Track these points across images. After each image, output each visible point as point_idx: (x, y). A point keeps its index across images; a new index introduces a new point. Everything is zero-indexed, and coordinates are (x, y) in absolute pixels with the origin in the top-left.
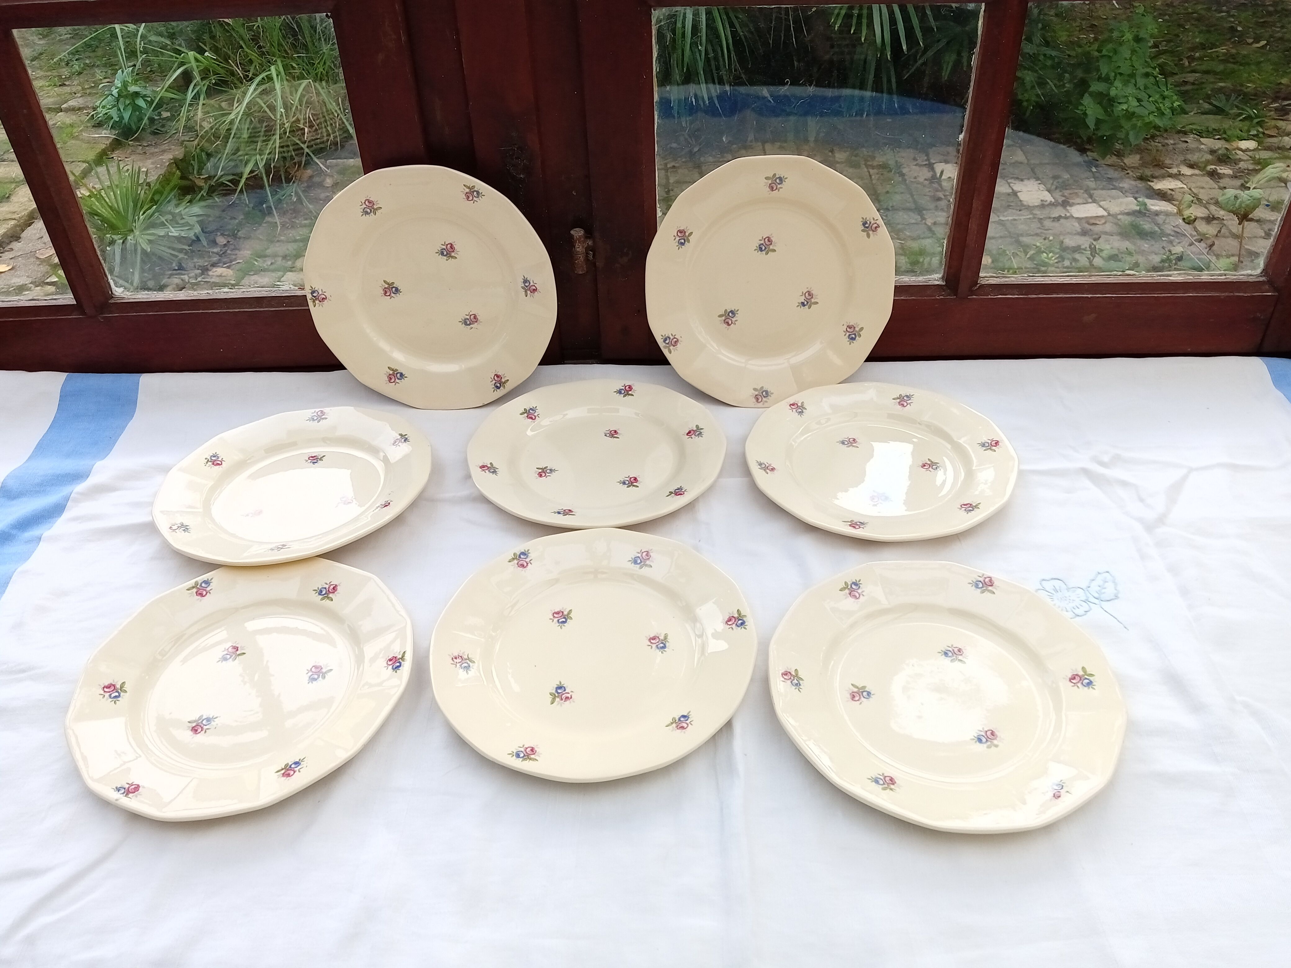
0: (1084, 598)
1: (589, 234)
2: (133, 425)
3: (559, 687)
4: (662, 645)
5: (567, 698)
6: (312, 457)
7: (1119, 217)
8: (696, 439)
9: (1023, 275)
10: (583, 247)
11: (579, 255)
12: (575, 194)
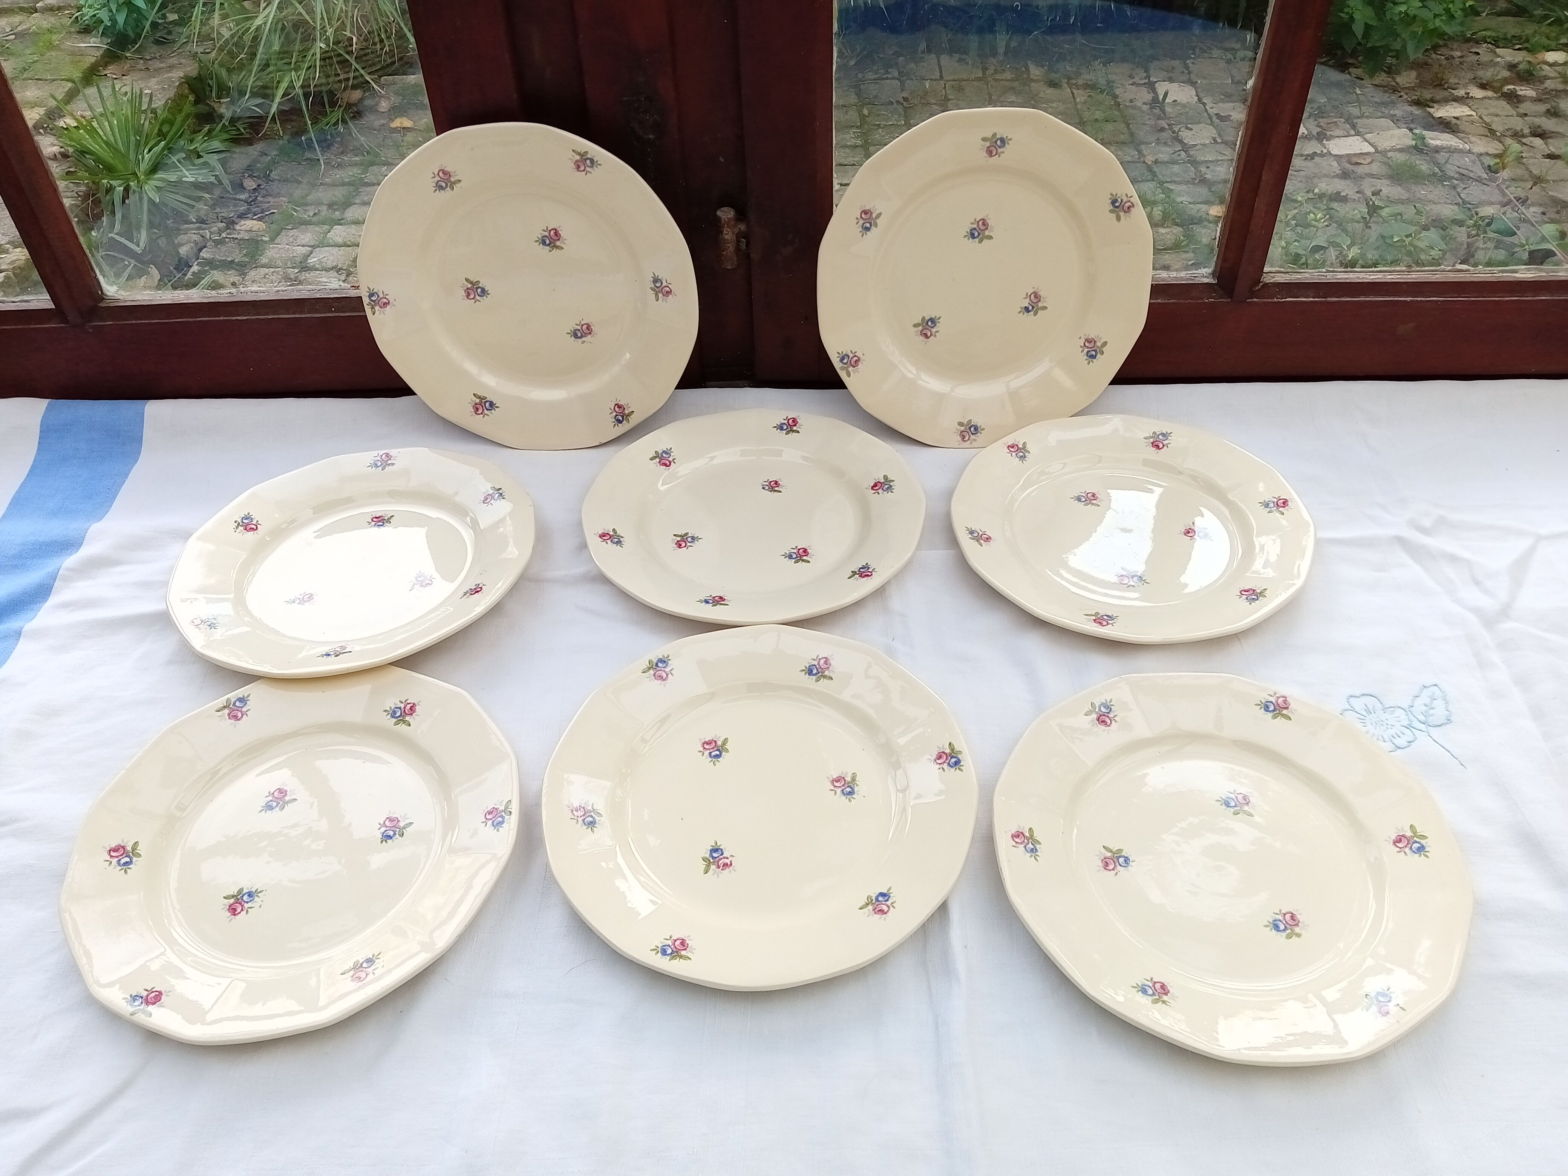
0: (1406, 723)
1: (741, 215)
2: (138, 471)
3: (715, 850)
4: (849, 789)
5: (725, 865)
6: (376, 518)
7: (1390, 154)
8: (884, 496)
9: (1321, 270)
10: (733, 233)
11: (728, 245)
12: (723, 160)
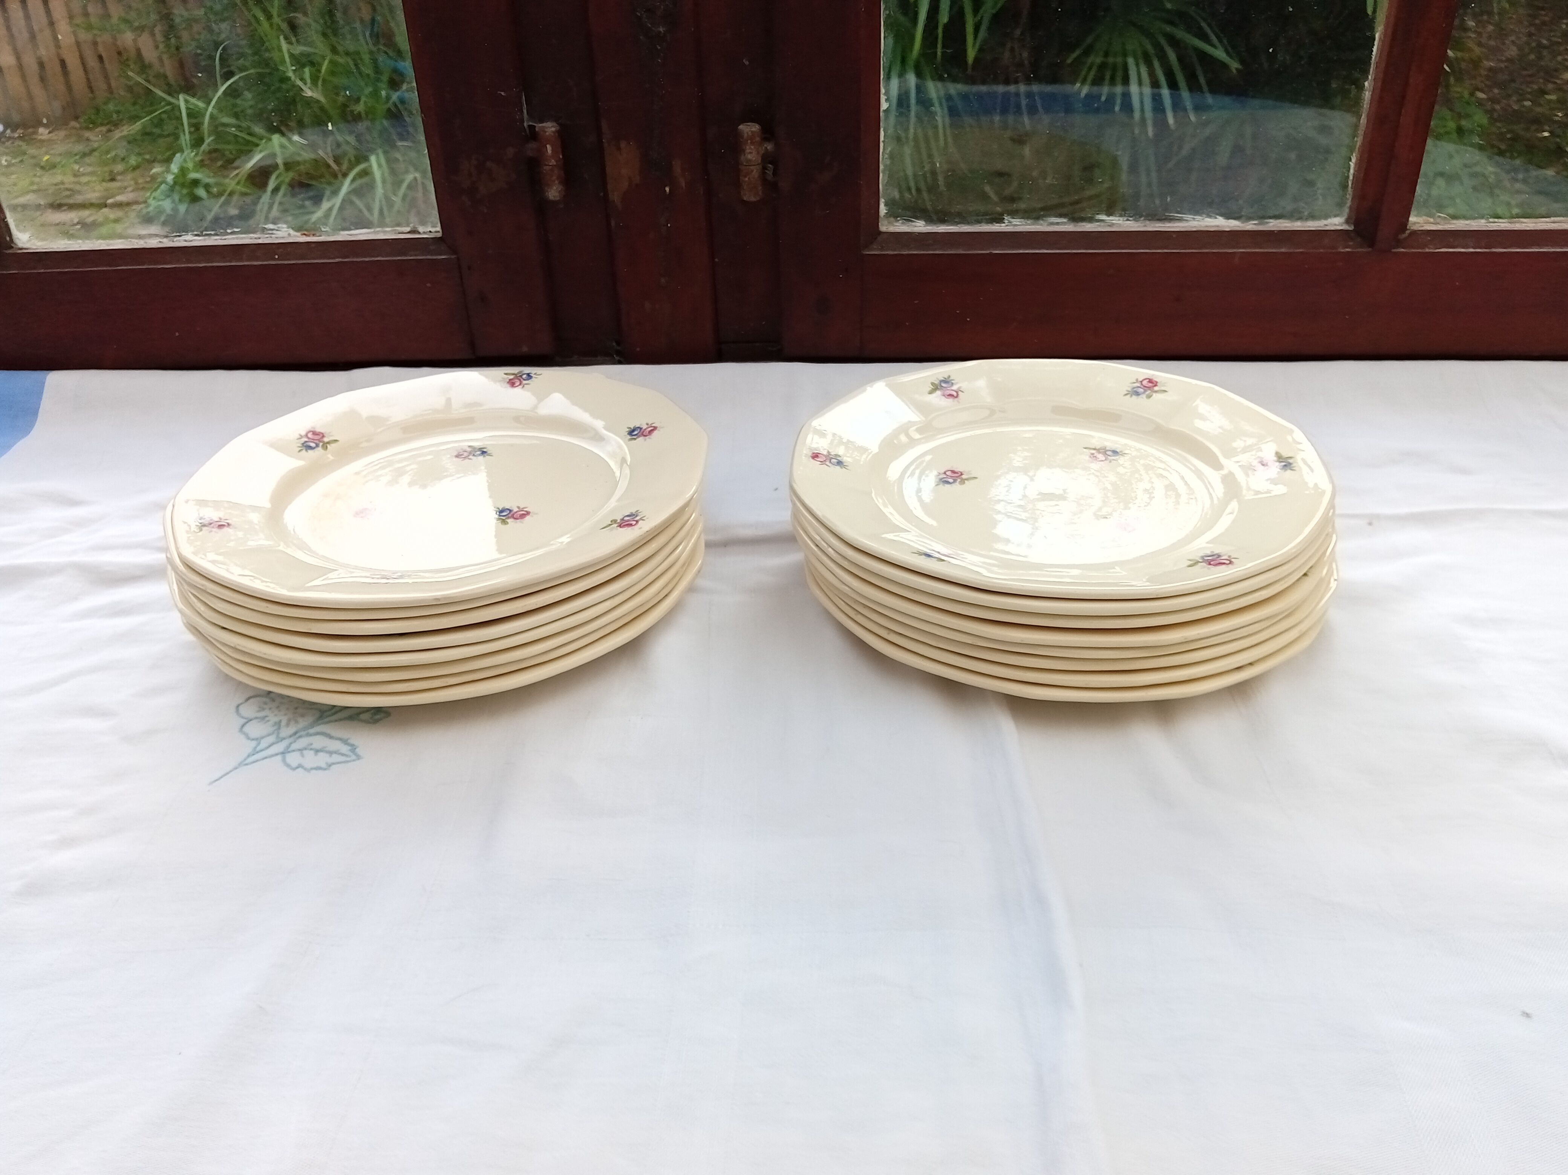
1: (768, 133)
10: (758, 153)
11: (751, 167)
12: (747, 63)
